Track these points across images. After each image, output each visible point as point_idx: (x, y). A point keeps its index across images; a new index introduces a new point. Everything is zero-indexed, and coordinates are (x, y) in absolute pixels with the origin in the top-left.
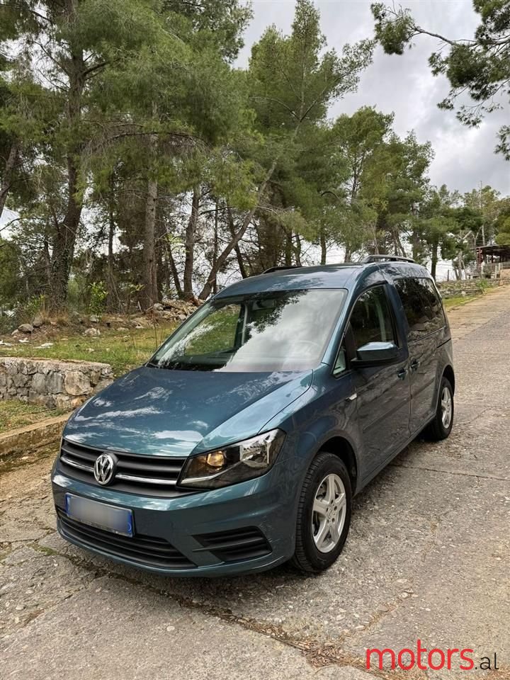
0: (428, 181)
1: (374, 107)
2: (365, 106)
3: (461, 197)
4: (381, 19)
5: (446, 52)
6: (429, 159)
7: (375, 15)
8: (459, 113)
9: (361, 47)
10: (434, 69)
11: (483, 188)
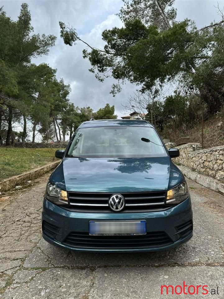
0: (68, 100)
1: (48, 64)
2: (44, 63)
3: (79, 109)
4: (63, 29)
5: (90, 51)
6: (69, 91)
7: (61, 27)
8: (96, 75)
9: (50, 37)
10: (84, 55)
11: (87, 107)
